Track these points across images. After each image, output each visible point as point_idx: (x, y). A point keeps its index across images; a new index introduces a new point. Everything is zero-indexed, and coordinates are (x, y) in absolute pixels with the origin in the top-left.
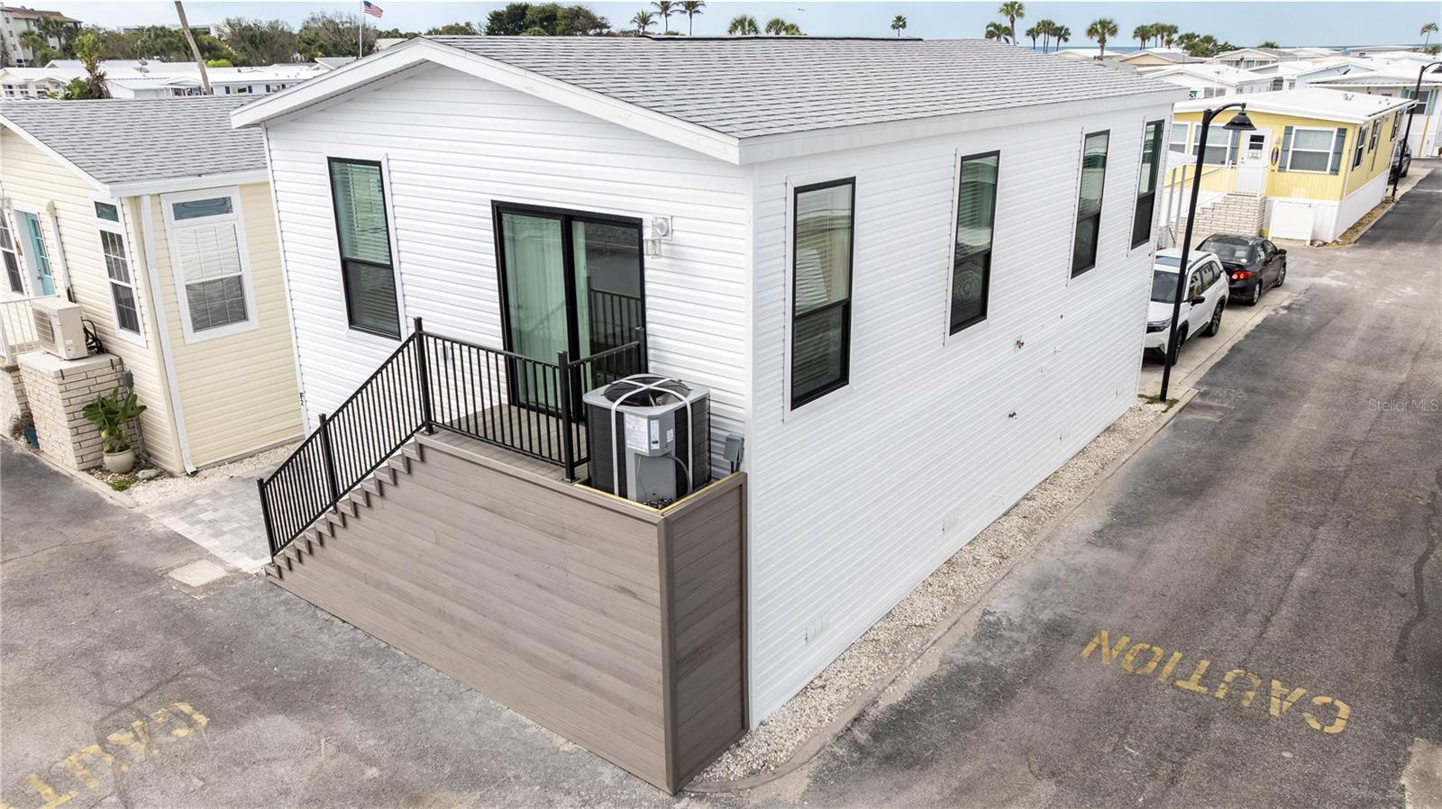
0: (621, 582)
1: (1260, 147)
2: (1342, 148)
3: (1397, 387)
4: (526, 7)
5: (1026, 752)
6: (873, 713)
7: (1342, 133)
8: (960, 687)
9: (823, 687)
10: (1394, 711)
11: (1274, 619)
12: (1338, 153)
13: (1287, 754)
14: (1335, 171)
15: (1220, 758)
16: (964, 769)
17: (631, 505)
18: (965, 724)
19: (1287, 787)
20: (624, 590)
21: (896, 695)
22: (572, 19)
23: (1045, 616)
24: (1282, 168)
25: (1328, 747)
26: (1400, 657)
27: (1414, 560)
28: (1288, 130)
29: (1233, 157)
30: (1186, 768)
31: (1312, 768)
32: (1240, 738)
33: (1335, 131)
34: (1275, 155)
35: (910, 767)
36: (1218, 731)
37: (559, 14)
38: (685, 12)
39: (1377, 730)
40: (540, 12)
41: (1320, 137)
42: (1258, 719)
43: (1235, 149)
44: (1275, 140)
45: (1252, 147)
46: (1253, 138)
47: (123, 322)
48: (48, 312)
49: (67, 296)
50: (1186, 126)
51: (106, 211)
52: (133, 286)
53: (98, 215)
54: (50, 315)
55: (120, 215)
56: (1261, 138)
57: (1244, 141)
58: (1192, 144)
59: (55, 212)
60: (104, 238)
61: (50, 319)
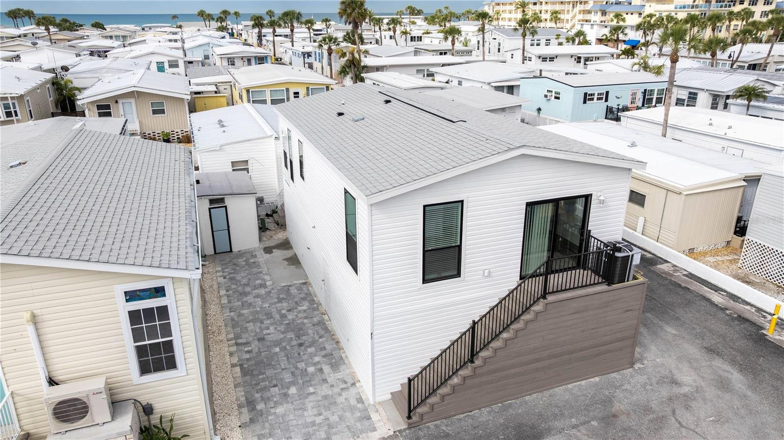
0: (625, 309)
1: (298, 97)
7: (328, 87)
17: (631, 282)
20: (627, 311)
28: (308, 88)
29: (288, 103)
33: (325, 87)
41: (320, 90)
43: (288, 99)
44: (303, 93)
45: (295, 97)
46: (295, 93)
47: (145, 369)
48: (84, 395)
49: (47, 384)
50: (265, 91)
51: (141, 294)
52: (176, 338)
53: (127, 301)
54: (88, 396)
55: (169, 290)
56: (298, 93)
57: (292, 95)
58: (270, 99)
59: (35, 320)
60: (134, 316)
61: (85, 400)
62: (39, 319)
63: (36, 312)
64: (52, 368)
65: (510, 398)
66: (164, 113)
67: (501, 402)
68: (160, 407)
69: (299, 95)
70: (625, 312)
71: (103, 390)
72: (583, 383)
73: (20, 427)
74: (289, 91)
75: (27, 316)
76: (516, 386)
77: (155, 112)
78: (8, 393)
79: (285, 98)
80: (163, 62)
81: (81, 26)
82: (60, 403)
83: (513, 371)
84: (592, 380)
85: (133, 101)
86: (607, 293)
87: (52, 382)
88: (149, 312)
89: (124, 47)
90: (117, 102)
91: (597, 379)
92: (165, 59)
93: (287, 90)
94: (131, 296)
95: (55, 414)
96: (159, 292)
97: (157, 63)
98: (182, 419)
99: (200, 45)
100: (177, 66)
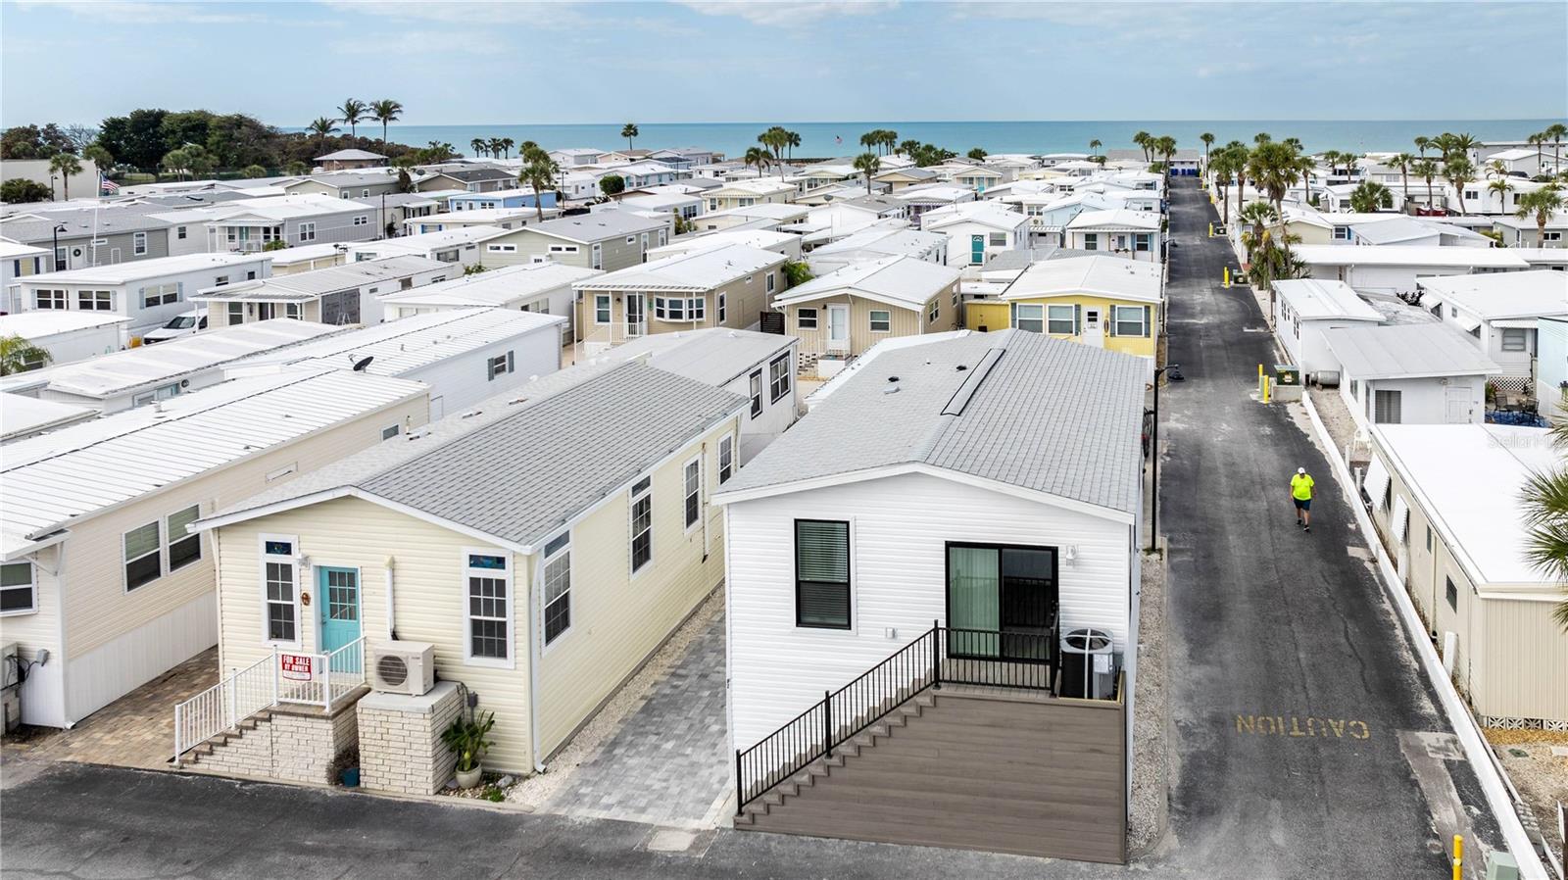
0: (1090, 746)
1: (1095, 320)
2: (1149, 319)
3: (1267, 513)
4: (161, 114)
5: (1255, 789)
6: (1174, 793)
7: (1147, 308)
8: (1200, 767)
9: (1139, 787)
10: (1382, 720)
11: (1307, 686)
12: (1148, 323)
13: (1356, 754)
14: (1148, 335)
15: (1333, 765)
16: (1236, 806)
17: (1096, 701)
18: (1218, 786)
19: (1366, 769)
20: (1093, 751)
21: (1175, 781)
22: (231, 128)
23: (1205, 715)
24: (1113, 335)
25: (1367, 745)
26: (1369, 691)
27: (1343, 634)
28: (1113, 308)
29: (1078, 329)
30: (1324, 774)
31: (1369, 757)
32: (1334, 752)
33: (1143, 307)
34: (1106, 325)
35: (1212, 814)
36: (1324, 752)
37: (212, 124)
38: (377, 119)
39: (1380, 730)
40: (182, 121)
41: (1133, 312)
42: (1333, 742)
43: (1078, 322)
44: (1105, 315)
45: (1089, 320)
46: (1090, 314)
47: (477, 650)
48: (405, 656)
49: (391, 637)
50: (1041, 307)
51: (485, 561)
52: (509, 619)
53: (471, 565)
54: (407, 658)
55: (508, 563)
56: (1095, 314)
57: (1084, 317)
58: (1048, 320)
59: (393, 566)
60: (474, 583)
61: (404, 662)
62: (397, 566)
63: (397, 558)
64: (400, 622)
65: (891, 838)
66: (887, 329)
67: (876, 841)
68: (486, 703)
69: (1098, 317)
70: (1088, 752)
71: (421, 656)
72: (1020, 858)
73: (366, 679)
74: (1080, 310)
75: (387, 559)
76: (901, 821)
77: (875, 326)
78: (362, 636)
79: (1074, 320)
80: (982, 236)
81: (953, 155)
82: (386, 658)
83: (892, 793)
84: (1041, 859)
85: (846, 307)
86: (1048, 707)
87: (395, 636)
88: (488, 582)
89: (976, 199)
90: (825, 307)
91: (1048, 861)
92: (986, 232)
93: (1078, 307)
94: (476, 561)
95: (381, 669)
96: (499, 562)
97: (974, 236)
98: (504, 725)
99: (1066, 207)
100: (1003, 243)
